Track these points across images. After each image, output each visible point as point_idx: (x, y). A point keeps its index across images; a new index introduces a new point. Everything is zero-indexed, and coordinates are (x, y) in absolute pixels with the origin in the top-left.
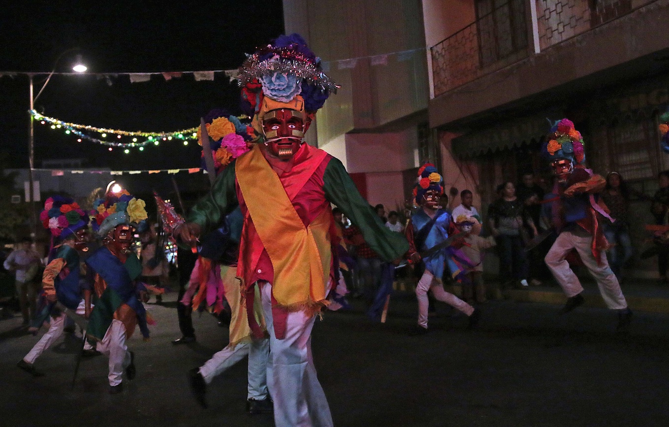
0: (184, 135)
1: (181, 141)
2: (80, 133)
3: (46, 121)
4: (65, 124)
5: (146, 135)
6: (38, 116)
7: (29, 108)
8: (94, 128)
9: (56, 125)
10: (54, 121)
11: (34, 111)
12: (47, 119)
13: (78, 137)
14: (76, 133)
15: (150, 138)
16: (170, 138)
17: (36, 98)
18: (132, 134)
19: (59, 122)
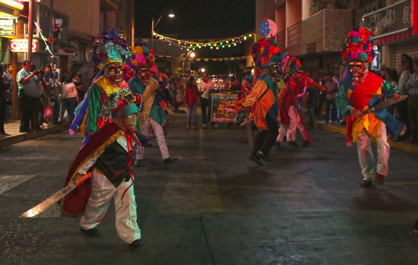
0: (211, 44)
1: (210, 47)
2: (170, 41)
3: (158, 36)
4: (165, 37)
5: (196, 44)
6: (155, 34)
7: (151, 30)
8: (176, 40)
9: (161, 38)
10: (161, 36)
11: (154, 32)
12: (158, 35)
13: (170, 43)
14: (169, 41)
15: (198, 45)
16: (205, 45)
17: (155, 26)
18: (191, 43)
19: (163, 36)
